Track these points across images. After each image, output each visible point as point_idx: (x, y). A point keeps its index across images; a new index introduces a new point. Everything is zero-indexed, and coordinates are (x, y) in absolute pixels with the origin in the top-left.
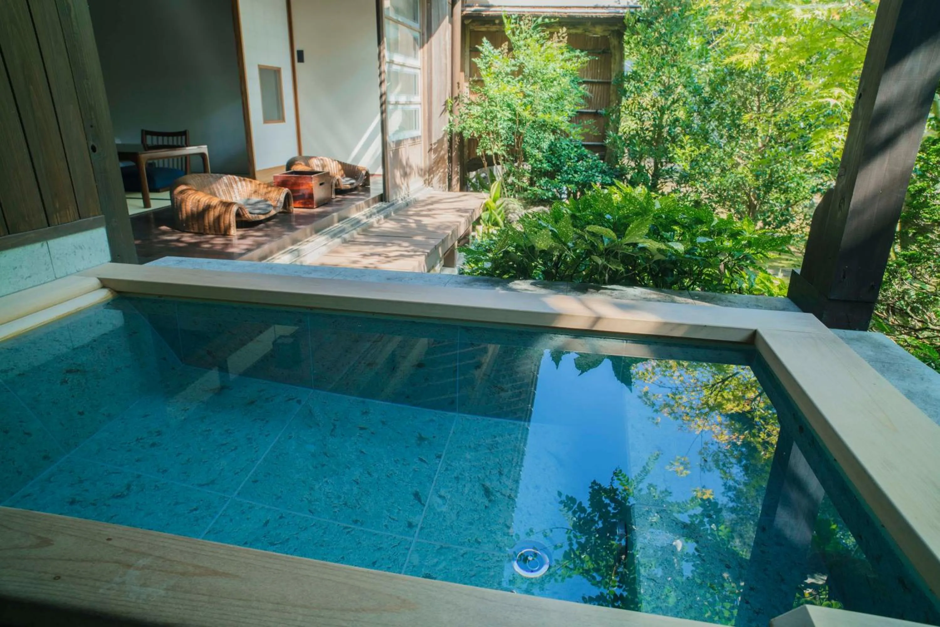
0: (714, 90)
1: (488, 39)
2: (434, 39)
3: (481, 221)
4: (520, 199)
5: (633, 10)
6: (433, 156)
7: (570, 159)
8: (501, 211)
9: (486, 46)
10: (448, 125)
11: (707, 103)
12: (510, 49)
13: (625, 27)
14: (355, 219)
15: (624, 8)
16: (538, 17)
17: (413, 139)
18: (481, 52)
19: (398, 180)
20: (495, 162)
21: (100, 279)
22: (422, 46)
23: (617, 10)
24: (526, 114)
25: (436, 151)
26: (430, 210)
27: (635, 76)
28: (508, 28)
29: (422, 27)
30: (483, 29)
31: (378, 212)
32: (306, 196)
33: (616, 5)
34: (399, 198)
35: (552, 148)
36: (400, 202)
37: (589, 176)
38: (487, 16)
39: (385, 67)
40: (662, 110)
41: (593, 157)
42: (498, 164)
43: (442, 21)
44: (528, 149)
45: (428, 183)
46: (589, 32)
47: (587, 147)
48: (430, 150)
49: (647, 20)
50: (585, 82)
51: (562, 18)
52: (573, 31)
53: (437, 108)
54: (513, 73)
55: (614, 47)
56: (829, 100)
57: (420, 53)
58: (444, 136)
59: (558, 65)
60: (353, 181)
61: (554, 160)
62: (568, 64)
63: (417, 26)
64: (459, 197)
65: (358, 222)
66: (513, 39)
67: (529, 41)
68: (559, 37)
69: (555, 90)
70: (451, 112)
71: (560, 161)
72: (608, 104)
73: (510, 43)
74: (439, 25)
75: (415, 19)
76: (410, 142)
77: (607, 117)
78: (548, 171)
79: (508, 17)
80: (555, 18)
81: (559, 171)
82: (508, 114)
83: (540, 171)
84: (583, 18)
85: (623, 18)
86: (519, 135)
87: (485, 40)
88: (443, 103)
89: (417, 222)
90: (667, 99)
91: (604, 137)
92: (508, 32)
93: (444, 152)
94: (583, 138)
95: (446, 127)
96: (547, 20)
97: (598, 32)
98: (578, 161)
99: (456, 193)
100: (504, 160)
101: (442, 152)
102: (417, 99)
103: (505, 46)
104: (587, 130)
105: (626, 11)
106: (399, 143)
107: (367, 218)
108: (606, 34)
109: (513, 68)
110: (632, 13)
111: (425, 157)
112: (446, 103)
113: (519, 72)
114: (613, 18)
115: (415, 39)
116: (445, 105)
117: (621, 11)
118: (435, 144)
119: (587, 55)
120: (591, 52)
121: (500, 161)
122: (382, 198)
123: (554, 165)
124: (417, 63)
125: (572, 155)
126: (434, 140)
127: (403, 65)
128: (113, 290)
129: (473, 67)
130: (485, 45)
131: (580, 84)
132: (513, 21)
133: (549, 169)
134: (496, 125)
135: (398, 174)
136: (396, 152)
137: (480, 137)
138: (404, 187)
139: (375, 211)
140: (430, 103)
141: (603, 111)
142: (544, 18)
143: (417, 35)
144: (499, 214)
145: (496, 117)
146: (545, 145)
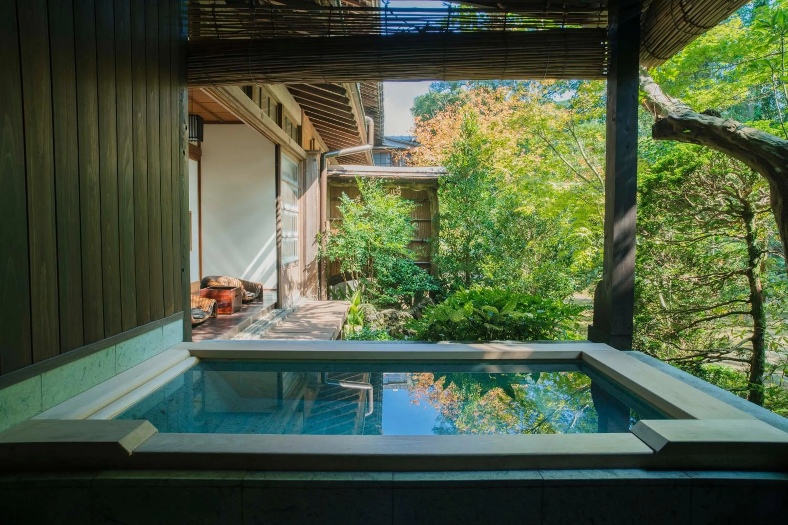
0: (502, 225)
1: (345, 193)
2: (308, 193)
3: (348, 322)
4: (373, 304)
5: (442, 175)
6: (307, 275)
7: (408, 273)
8: (361, 313)
9: (345, 198)
10: (319, 252)
11: (498, 234)
12: (362, 200)
13: (438, 185)
14: (263, 321)
15: (436, 173)
16: (380, 179)
17: (295, 262)
18: (342, 202)
19: (287, 292)
20: (353, 277)
21: (189, 350)
22: (300, 197)
23: (433, 175)
24: (377, 244)
25: (309, 270)
26: (312, 314)
27: (447, 216)
28: (361, 185)
29: (299, 185)
30: (340, 185)
31: (277, 316)
32: (226, 305)
33: (431, 171)
34: (287, 305)
35: (395, 267)
36: (288, 309)
37: (423, 286)
38: (344, 177)
39: (280, 211)
40: (469, 239)
41: (423, 273)
42: (356, 279)
43: (314, 181)
44: (379, 268)
45: (303, 294)
46: (414, 188)
47: (418, 265)
48: (305, 270)
49: (453, 182)
50: (415, 221)
51: (395, 179)
52: (403, 187)
53: (310, 239)
54: (365, 216)
55: (431, 198)
56: (580, 234)
57: (298, 201)
58: (315, 260)
59: (395, 210)
60: (253, 294)
61: (397, 275)
62: (402, 209)
63: (296, 184)
64: (329, 304)
65: (266, 323)
66: (363, 192)
67: (375, 194)
68: (396, 192)
69: (394, 226)
70: (320, 243)
71: (401, 275)
72: (430, 236)
73: (362, 195)
74: (312, 184)
75: (295, 179)
76: (293, 264)
77: (430, 244)
78: (393, 283)
79: (360, 179)
80: (392, 179)
81: (400, 283)
82: (364, 244)
83: (387, 283)
84: (410, 179)
85: (437, 180)
86: (371, 258)
87: (343, 193)
88: (314, 236)
89: (307, 322)
90: (471, 231)
91: (429, 258)
92: (361, 189)
93: (316, 271)
94: (418, 259)
95: (317, 253)
96: (386, 181)
97: (420, 188)
98: (413, 275)
99: (325, 302)
100: (359, 276)
101: (315, 271)
102: (296, 234)
103: (358, 198)
104: (418, 254)
105: (438, 175)
106: (287, 265)
107: (271, 320)
108: (425, 189)
109: (365, 212)
110: (443, 177)
111: (301, 276)
112: (317, 236)
113: (369, 215)
114: (430, 180)
115: (294, 192)
116: (316, 237)
117: (435, 175)
118: (308, 265)
119: (414, 204)
120: (417, 201)
121: (357, 277)
122: (277, 306)
123: (398, 279)
124: (296, 209)
125: (409, 271)
126: (308, 263)
127: (290, 211)
128: (198, 357)
129: (337, 211)
130: (344, 196)
131: (412, 222)
132: (363, 181)
133: (394, 281)
134: (355, 251)
135: (286, 287)
136: (286, 272)
137: (344, 259)
138: (290, 297)
139: (275, 315)
140: (305, 237)
141: (428, 240)
142: (384, 179)
143: (296, 190)
144: (360, 316)
145: (355, 245)
146: (390, 265)
